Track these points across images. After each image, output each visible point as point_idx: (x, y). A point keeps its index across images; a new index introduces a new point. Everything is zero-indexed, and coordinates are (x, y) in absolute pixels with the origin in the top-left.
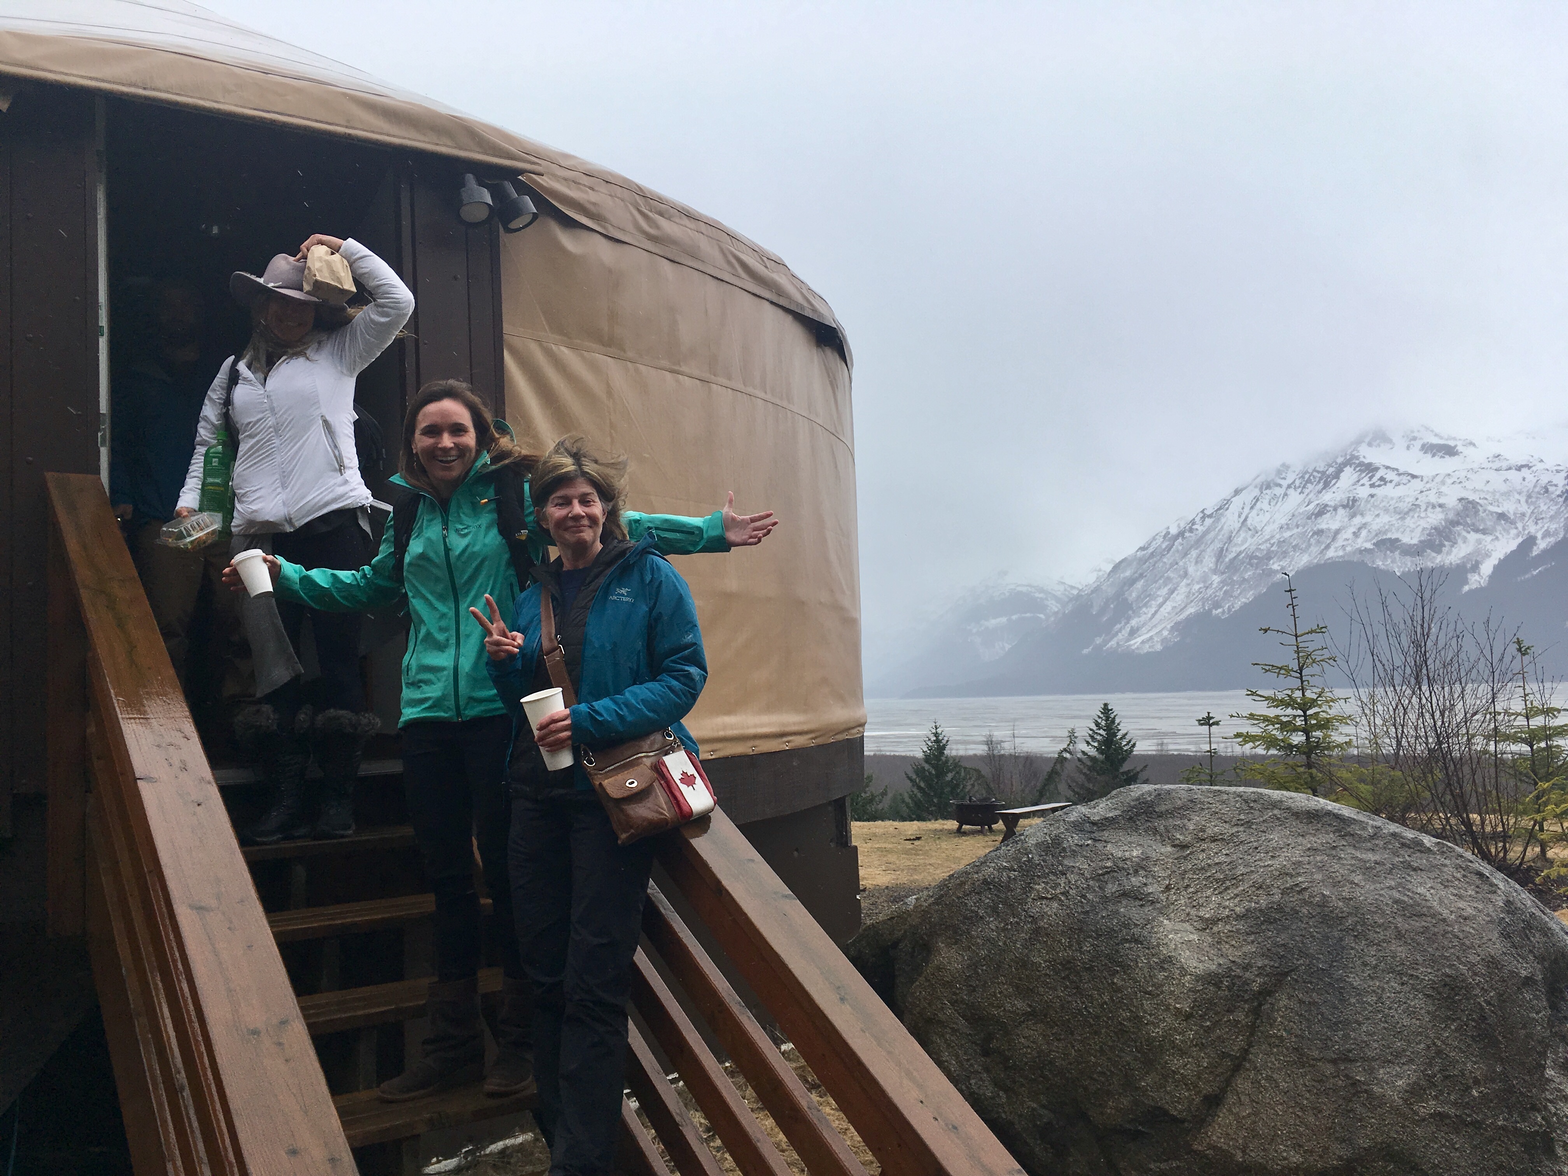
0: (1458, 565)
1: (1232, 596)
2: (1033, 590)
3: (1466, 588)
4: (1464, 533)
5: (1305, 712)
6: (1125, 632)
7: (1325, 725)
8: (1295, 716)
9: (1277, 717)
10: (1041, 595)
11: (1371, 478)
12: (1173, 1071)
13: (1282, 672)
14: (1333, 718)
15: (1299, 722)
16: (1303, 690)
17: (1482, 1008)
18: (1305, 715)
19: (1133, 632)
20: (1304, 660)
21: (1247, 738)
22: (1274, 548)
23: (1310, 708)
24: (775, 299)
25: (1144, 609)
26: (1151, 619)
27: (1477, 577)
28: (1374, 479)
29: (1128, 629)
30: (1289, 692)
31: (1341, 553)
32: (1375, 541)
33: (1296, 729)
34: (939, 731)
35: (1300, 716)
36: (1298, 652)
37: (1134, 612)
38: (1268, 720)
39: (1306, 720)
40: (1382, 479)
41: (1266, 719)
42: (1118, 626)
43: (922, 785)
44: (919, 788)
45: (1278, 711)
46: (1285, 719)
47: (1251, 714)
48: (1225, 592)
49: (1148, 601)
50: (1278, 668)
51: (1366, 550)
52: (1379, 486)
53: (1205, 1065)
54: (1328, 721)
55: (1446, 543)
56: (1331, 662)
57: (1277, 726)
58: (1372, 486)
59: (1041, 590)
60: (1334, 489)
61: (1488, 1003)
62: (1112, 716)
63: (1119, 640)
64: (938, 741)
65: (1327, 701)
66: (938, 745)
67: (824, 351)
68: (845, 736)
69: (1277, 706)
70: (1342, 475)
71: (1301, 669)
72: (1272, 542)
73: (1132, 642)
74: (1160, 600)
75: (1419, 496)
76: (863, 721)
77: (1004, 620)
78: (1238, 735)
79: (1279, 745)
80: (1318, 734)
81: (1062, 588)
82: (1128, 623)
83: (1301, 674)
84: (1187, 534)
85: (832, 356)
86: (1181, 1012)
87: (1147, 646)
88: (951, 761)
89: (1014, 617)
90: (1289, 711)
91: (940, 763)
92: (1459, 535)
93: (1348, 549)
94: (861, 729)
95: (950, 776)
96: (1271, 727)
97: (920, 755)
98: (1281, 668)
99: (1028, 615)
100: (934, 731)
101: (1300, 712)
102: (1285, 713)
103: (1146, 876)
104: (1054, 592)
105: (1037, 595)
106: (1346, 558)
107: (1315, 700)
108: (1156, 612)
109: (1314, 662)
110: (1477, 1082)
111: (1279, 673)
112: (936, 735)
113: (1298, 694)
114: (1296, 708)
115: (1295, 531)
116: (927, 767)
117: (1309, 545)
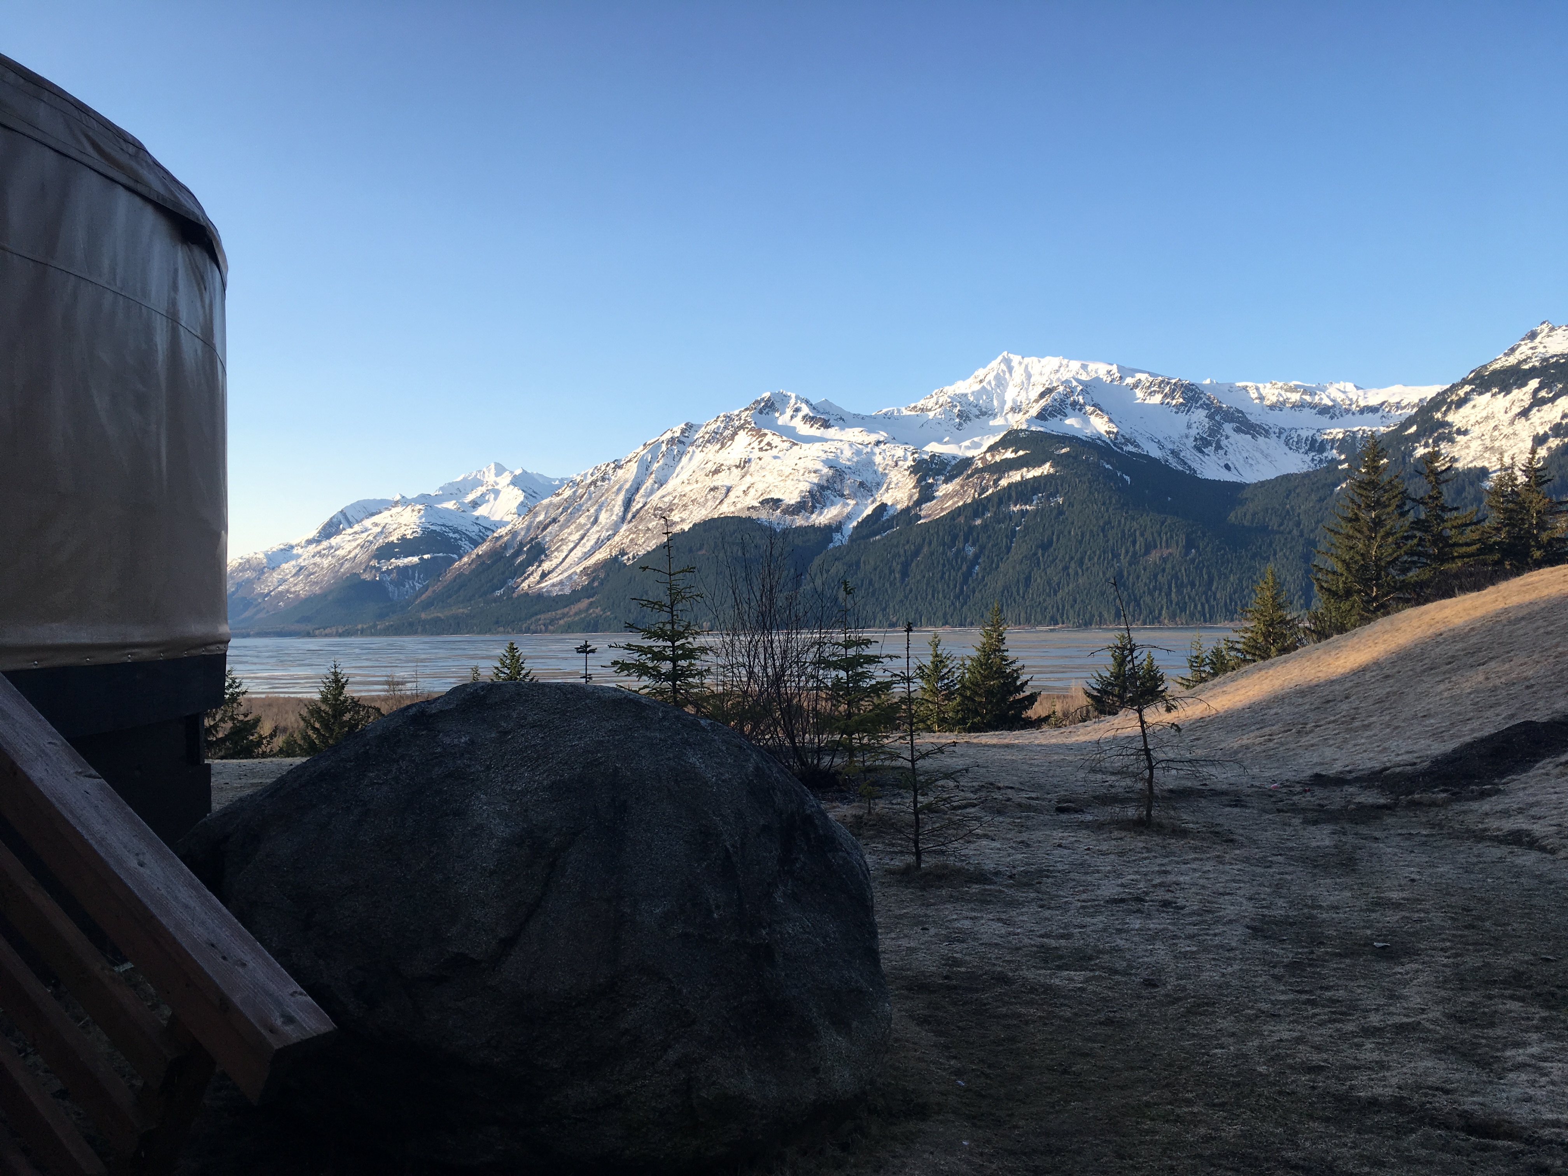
0: (825, 525)
1: (636, 544)
2: (447, 530)
3: (831, 545)
4: (832, 497)
5: (673, 643)
6: (537, 576)
7: (690, 654)
8: (665, 647)
9: (650, 647)
10: (456, 535)
11: (760, 442)
12: (476, 921)
13: (656, 606)
14: (696, 649)
15: (669, 652)
16: (672, 623)
17: (727, 850)
18: (673, 646)
19: (544, 575)
20: (676, 596)
21: (623, 667)
22: (676, 501)
23: (678, 640)
24: (131, 183)
25: (556, 553)
26: (561, 563)
27: (839, 536)
28: (763, 444)
29: (540, 573)
30: (661, 626)
31: (732, 509)
32: (760, 500)
33: (665, 658)
34: (338, 670)
35: (669, 647)
36: (670, 589)
37: (546, 556)
38: (641, 651)
39: (673, 651)
40: (769, 444)
41: (640, 649)
42: (531, 569)
43: (317, 725)
44: (314, 729)
45: (651, 642)
46: (656, 650)
47: (629, 645)
48: (632, 540)
49: (560, 546)
50: (652, 603)
51: (753, 507)
52: (766, 450)
53: (503, 912)
54: (692, 651)
55: (817, 505)
56: (699, 599)
57: (649, 656)
58: (761, 449)
59: (455, 531)
60: (729, 450)
61: (733, 846)
62: (517, 654)
63: (529, 583)
64: (337, 681)
65: (692, 634)
66: (338, 683)
67: (189, 247)
68: (202, 652)
69: (650, 638)
70: (736, 437)
71: (672, 605)
72: (674, 495)
73: (543, 585)
74: (572, 545)
75: (798, 462)
76: (225, 639)
77: (415, 559)
78: (615, 663)
79: (650, 673)
80: (683, 663)
81: (476, 528)
82: (539, 566)
83: (672, 609)
84: (599, 483)
85: (198, 254)
86: (486, 870)
87: (557, 588)
88: (350, 701)
89: (426, 557)
90: (661, 643)
91: (339, 702)
92: (828, 498)
93: (739, 506)
94: (222, 646)
95: (347, 717)
96: (644, 657)
97: (317, 697)
98: (656, 603)
99: (441, 554)
100: (333, 670)
101: (669, 644)
102: (658, 644)
103: (470, 759)
104: (468, 533)
105: (451, 535)
106: (736, 514)
107: (683, 633)
108: (566, 556)
109: (683, 598)
110: (718, 907)
111: (653, 608)
112: (335, 674)
113: (668, 627)
114: (666, 640)
115: (695, 486)
116: (323, 707)
117: (707, 500)
